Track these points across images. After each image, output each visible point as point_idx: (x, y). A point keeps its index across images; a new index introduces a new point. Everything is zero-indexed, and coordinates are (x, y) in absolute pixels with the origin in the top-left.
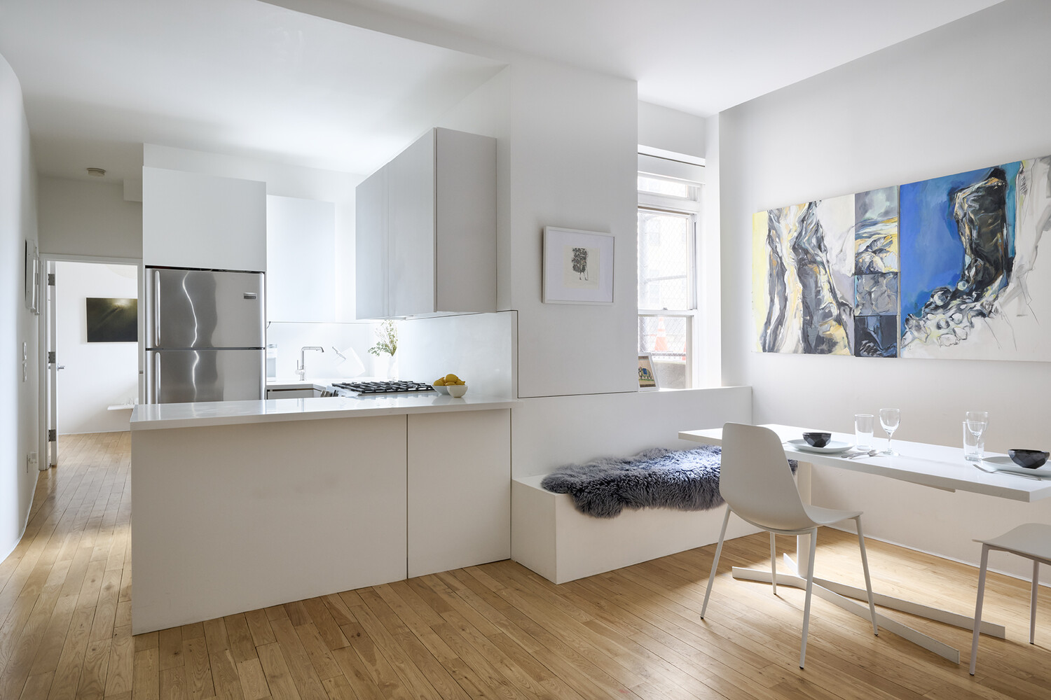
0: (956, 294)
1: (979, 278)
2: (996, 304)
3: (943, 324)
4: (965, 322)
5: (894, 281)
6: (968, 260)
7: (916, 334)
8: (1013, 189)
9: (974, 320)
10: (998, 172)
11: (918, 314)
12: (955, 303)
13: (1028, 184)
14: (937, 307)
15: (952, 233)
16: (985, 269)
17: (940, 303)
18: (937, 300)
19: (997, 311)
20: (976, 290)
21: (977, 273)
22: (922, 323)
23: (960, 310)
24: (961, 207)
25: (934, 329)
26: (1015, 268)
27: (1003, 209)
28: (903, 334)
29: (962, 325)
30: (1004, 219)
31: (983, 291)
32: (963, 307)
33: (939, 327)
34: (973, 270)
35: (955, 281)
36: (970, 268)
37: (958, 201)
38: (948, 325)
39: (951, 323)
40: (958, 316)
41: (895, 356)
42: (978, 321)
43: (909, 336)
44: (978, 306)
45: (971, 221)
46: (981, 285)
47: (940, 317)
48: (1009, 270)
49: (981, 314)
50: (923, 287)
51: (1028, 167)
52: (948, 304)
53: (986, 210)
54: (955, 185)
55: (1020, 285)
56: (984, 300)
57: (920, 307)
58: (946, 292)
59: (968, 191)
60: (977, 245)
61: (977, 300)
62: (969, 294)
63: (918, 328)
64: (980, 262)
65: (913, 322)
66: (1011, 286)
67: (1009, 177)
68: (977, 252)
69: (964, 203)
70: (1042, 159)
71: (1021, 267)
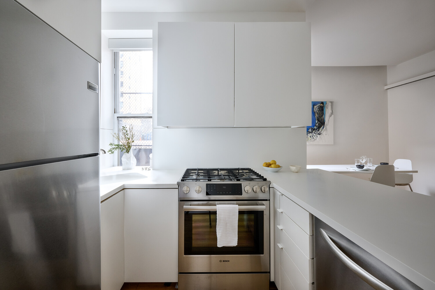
0: (314, 129)
2: (322, 132)
3: (311, 136)
4: (316, 136)
6: (317, 122)
8: (325, 107)
10: (322, 103)
12: (314, 131)
13: (328, 107)
14: (310, 132)
15: (314, 115)
16: (320, 124)
17: (311, 131)
18: (310, 130)
19: (322, 133)
20: (318, 129)
21: (318, 125)
23: (315, 133)
24: (315, 109)
25: (309, 137)
26: (325, 124)
27: (323, 111)
29: (315, 137)
30: (323, 114)
31: (319, 129)
32: (315, 132)
33: (310, 137)
34: (318, 124)
35: (314, 127)
36: (317, 123)
38: (312, 137)
39: (313, 136)
40: (314, 134)
42: (318, 136)
45: (317, 113)
46: (319, 128)
47: (311, 134)
48: (324, 125)
49: (319, 134)
51: (328, 103)
52: (313, 131)
53: (320, 111)
54: (314, 104)
55: (326, 128)
56: (319, 131)
58: (312, 129)
59: (317, 106)
60: (318, 118)
61: (318, 131)
62: (317, 129)
64: (319, 122)
66: (324, 128)
67: (324, 105)
68: (318, 120)
70: (330, 102)
71: (326, 124)
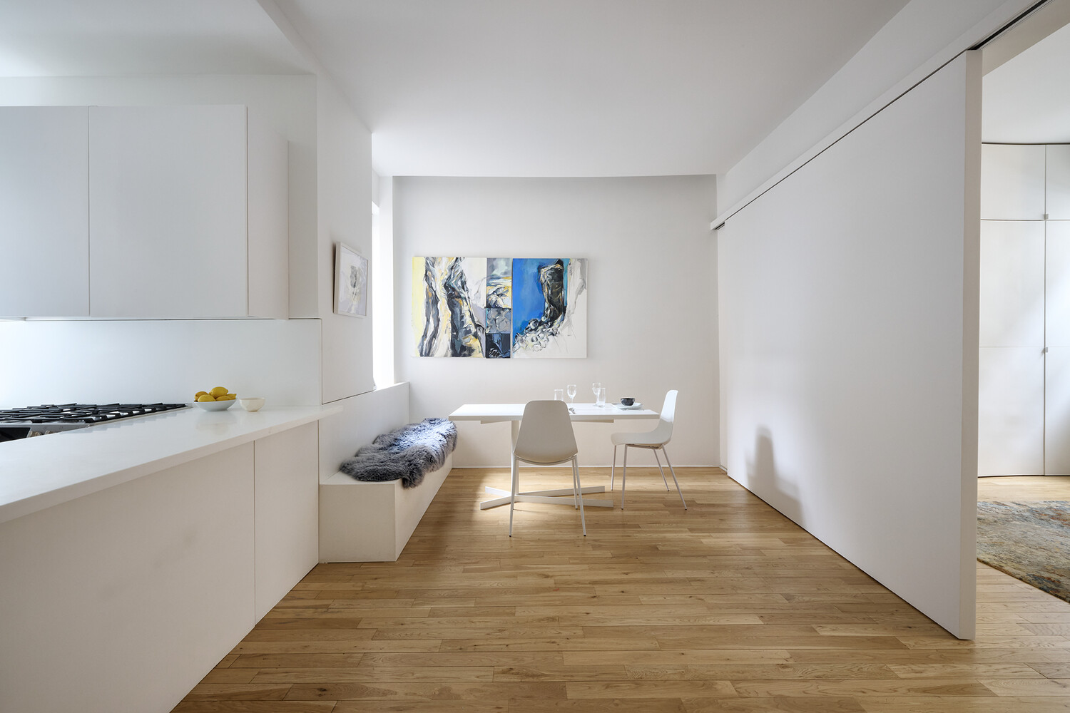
0: (541, 323)
1: (551, 316)
2: (559, 329)
3: (535, 339)
4: (545, 339)
5: (509, 314)
6: (547, 305)
7: (521, 344)
8: (566, 272)
9: (549, 337)
10: (560, 262)
11: (522, 333)
12: (540, 328)
13: (573, 270)
14: (532, 330)
15: (539, 290)
16: (554, 310)
17: (533, 328)
18: (531, 326)
19: (559, 333)
20: (550, 321)
21: (550, 313)
22: (524, 338)
23: (543, 332)
24: (544, 277)
25: (530, 341)
26: (567, 312)
27: (562, 281)
28: (514, 345)
30: (562, 287)
31: (553, 322)
32: (544, 330)
33: (533, 341)
34: (549, 311)
35: (540, 317)
36: (547, 309)
37: (542, 273)
39: (538, 339)
40: (542, 335)
41: (509, 357)
42: (551, 338)
43: (517, 345)
44: (551, 330)
45: (548, 285)
46: (552, 319)
47: (533, 335)
48: (565, 313)
49: (552, 334)
50: (524, 318)
51: (573, 262)
52: (537, 328)
53: (555, 281)
54: (541, 265)
55: (569, 320)
56: (553, 327)
57: (522, 330)
58: (536, 321)
59: (547, 269)
60: (551, 298)
61: (550, 327)
62: (547, 323)
63: (522, 341)
64: (552, 307)
65: (519, 338)
66: (565, 320)
67: (564, 265)
68: (551, 302)
69: (545, 275)
70: (578, 259)
71: (569, 311)
